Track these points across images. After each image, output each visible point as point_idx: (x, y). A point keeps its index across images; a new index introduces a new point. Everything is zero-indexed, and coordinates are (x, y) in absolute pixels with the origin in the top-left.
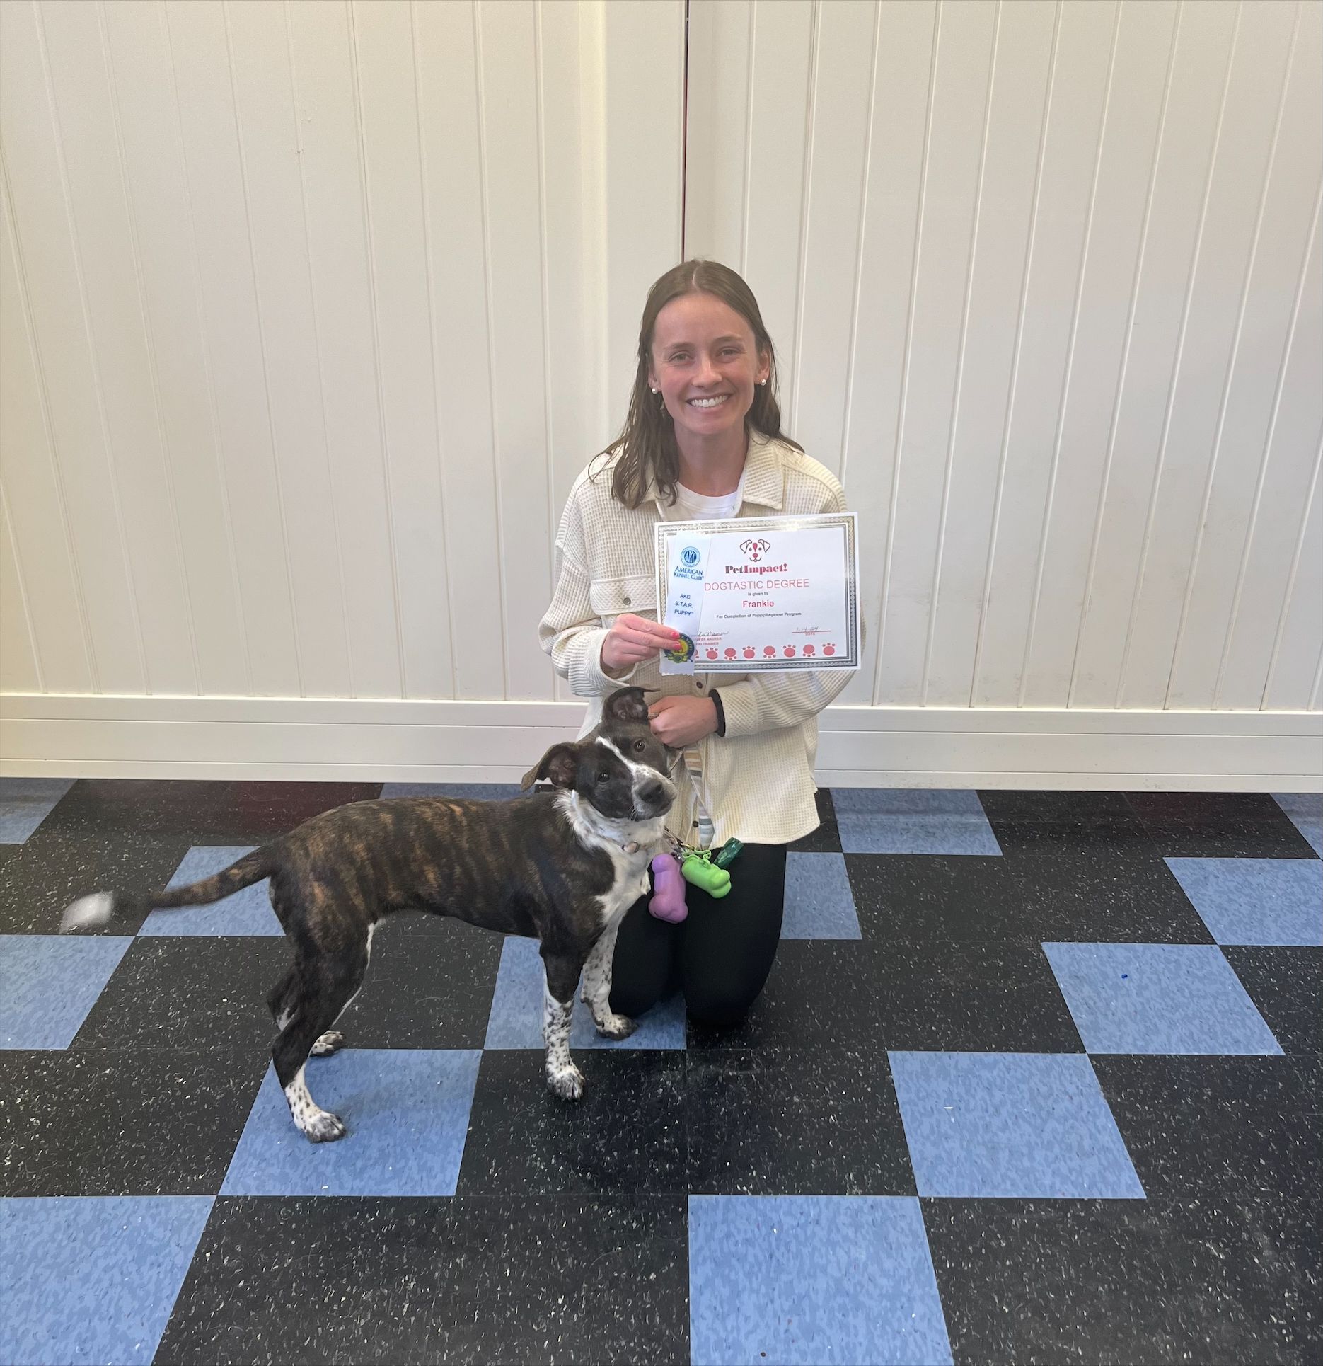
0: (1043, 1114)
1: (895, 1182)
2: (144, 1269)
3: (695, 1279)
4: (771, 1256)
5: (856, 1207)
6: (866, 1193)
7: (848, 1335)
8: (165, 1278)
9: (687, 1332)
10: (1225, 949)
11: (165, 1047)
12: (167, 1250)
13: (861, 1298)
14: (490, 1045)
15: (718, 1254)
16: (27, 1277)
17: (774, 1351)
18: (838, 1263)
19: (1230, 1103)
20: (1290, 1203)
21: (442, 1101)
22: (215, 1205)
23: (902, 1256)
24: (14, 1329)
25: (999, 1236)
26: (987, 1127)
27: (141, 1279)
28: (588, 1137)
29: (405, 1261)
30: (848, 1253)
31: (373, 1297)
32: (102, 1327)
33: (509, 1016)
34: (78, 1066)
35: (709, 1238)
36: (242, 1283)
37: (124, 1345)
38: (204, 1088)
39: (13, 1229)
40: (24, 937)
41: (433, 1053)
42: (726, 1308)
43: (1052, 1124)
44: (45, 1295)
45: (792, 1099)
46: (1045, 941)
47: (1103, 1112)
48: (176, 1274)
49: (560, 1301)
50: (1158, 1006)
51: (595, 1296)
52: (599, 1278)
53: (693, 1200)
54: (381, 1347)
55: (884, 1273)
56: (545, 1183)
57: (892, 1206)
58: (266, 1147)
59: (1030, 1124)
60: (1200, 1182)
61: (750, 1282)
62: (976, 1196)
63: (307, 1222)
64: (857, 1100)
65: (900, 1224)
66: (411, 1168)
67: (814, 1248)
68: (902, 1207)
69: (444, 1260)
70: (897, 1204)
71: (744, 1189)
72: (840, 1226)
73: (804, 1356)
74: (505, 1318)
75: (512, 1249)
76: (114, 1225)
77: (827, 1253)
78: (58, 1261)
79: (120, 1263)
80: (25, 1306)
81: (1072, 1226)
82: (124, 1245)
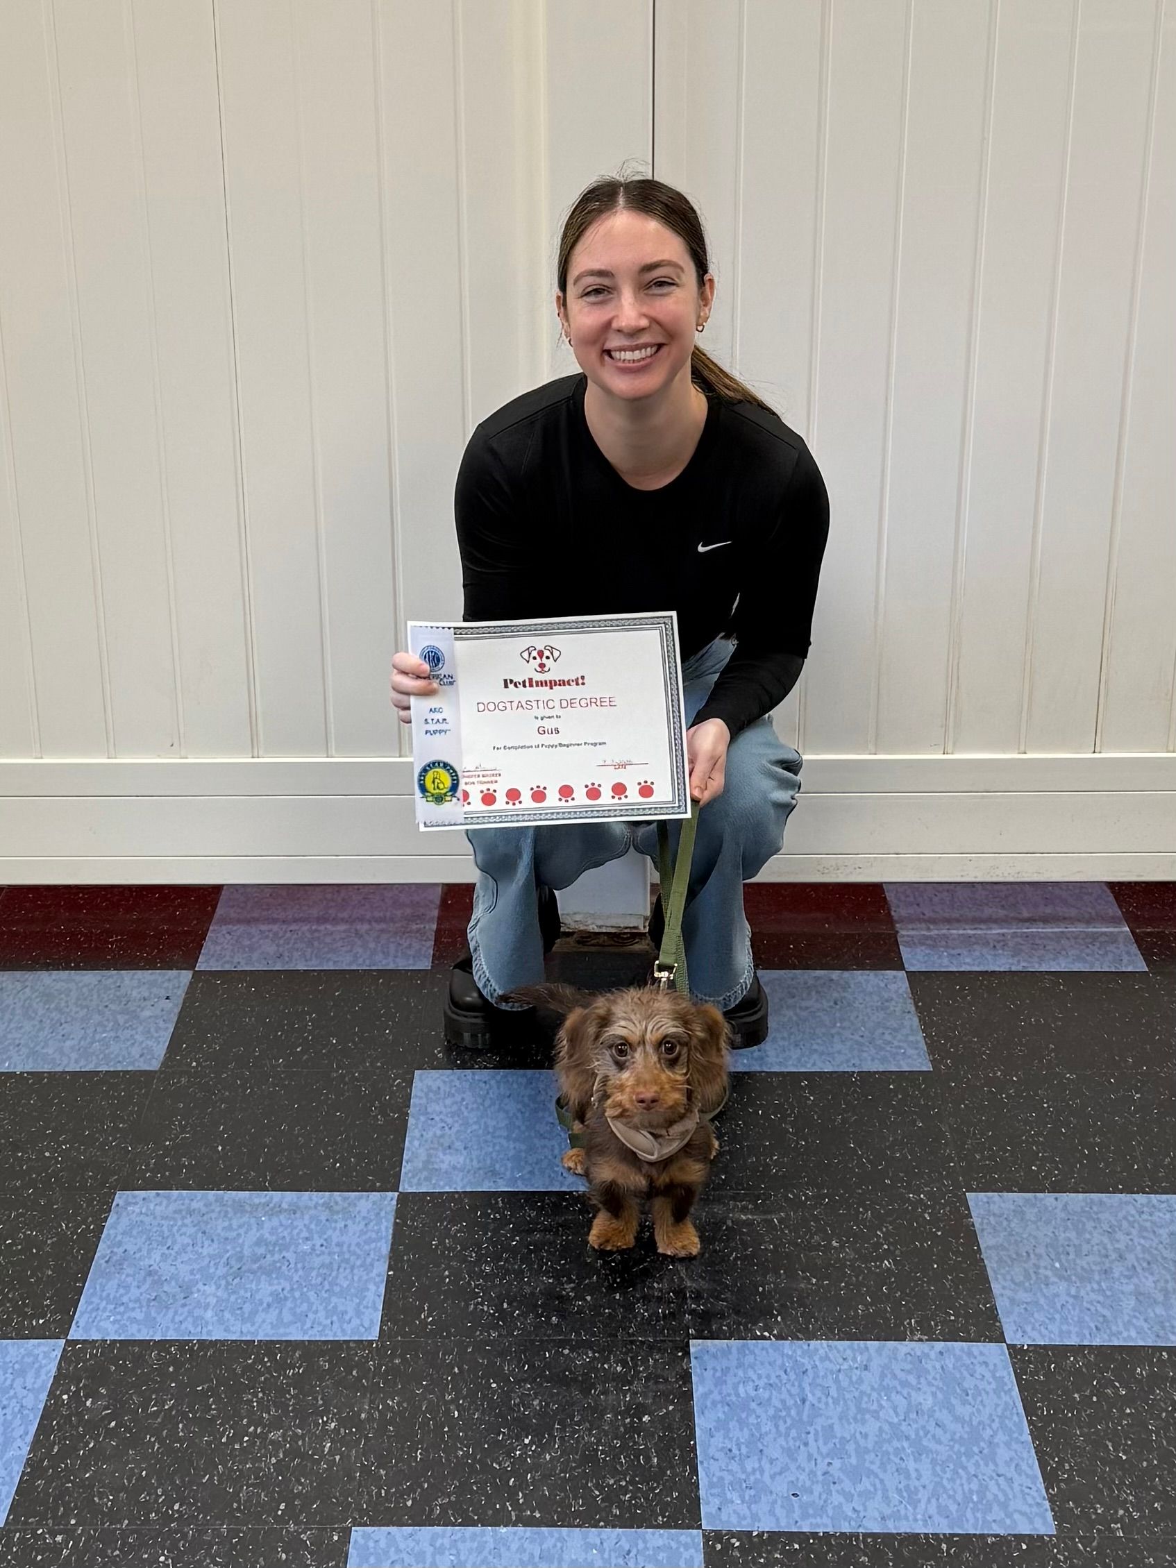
1: (974, 1329)
3: (703, 1422)
4: (804, 1401)
5: (919, 1353)
6: (933, 1339)
7: (908, 1478)
8: (15, 1417)
9: (695, 1471)
12: (12, 1393)
13: (925, 1442)
14: (405, 1187)
15: (733, 1398)
17: (810, 1491)
18: (895, 1408)
21: (350, 1245)
22: (64, 1350)
23: (982, 1401)
25: (1117, 1384)
26: (1106, 1272)
28: (551, 1281)
29: (321, 1402)
30: (908, 1398)
31: (284, 1435)
33: (429, 1156)
35: (721, 1383)
36: (113, 1424)
38: (28, 1233)
41: (331, 1196)
42: (744, 1450)
45: (829, 1243)
48: (28, 1415)
49: (527, 1441)
51: (571, 1437)
52: (576, 1419)
53: (695, 1345)
54: (301, 1484)
55: (957, 1419)
56: (496, 1327)
57: (970, 1354)
58: (121, 1292)
61: (777, 1426)
63: (187, 1366)
64: (922, 1245)
65: (980, 1370)
66: (316, 1312)
67: (862, 1393)
68: (981, 1354)
69: (371, 1402)
70: (976, 1352)
71: (766, 1334)
72: (898, 1372)
73: (849, 1497)
74: (457, 1457)
75: (459, 1391)
77: (880, 1398)
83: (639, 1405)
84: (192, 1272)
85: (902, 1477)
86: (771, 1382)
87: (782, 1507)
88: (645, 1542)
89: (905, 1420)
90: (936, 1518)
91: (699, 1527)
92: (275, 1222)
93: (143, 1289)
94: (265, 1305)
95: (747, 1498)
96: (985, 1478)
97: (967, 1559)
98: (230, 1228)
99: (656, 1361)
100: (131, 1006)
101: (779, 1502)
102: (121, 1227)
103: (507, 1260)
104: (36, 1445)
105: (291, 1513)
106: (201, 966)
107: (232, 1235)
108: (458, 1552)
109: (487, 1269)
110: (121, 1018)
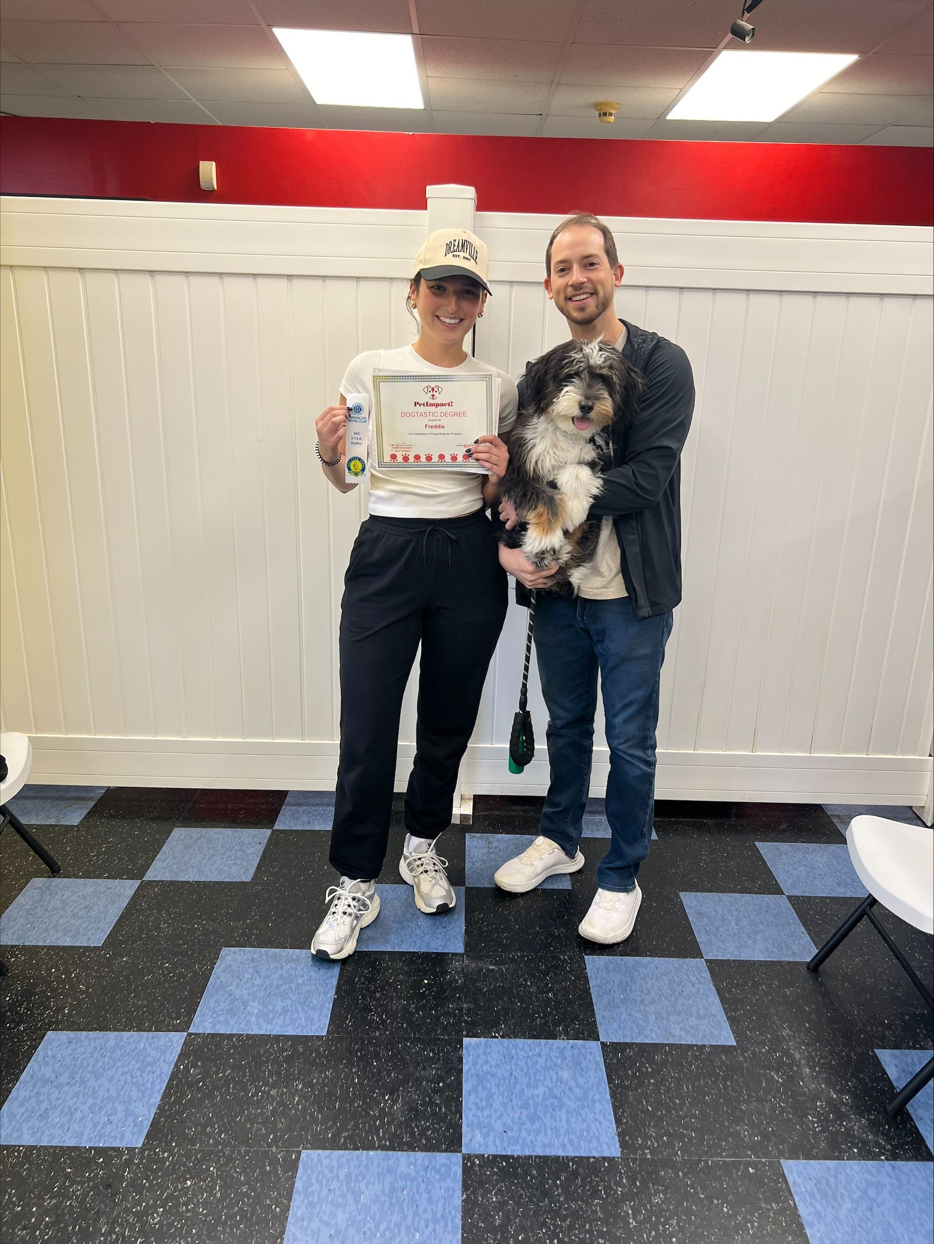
0: (676, 994)
1: (586, 1033)
2: (145, 1074)
3: (466, 1087)
4: (511, 1074)
5: (562, 1047)
6: (569, 1038)
7: (556, 1121)
8: (157, 1079)
9: (461, 1117)
10: (789, 898)
11: (159, 945)
12: (158, 1064)
13: (565, 1100)
15: (480, 1072)
16: (78, 1078)
17: (512, 1129)
18: (551, 1079)
19: (789, 990)
20: (823, 1050)
21: (320, 980)
22: (186, 1038)
23: (589, 1075)
24: (70, 1108)
25: (647, 1065)
26: (642, 1001)
27: (143, 1080)
28: (405, 1003)
29: (296, 1072)
30: (557, 1073)
31: (277, 1093)
32: (120, 1108)
34: (108, 956)
35: (475, 1063)
36: (201, 1084)
37: (133, 1118)
38: (181, 970)
39: (69, 1049)
40: (78, 880)
42: (484, 1103)
43: (681, 1000)
44: (87, 1088)
45: (526, 983)
46: (680, 891)
47: (712, 994)
48: (163, 1078)
49: (387, 1098)
50: (749, 931)
51: (407, 1095)
52: (410, 1085)
53: (465, 1041)
54: (282, 1123)
55: (578, 1085)
56: (379, 1029)
57: (584, 1047)
58: (216, 1005)
59: (668, 1000)
60: (769, 1036)
61: (499, 1089)
62: (634, 1041)
63: (239, 1049)
64: (565, 984)
65: (589, 1057)
66: (300, 1018)
67: (537, 1070)
68: (590, 1048)
69: (320, 1073)
70: (587, 1046)
71: (497, 1035)
72: (553, 1058)
73: (529, 1133)
74: (354, 1107)
75: (359, 1067)
76: (128, 1048)
77: (545, 1074)
78: (95, 1068)
79: (131, 1071)
80: (76, 1095)
81: (691, 1060)
82: (133, 1060)
83: (439, 1076)
84: (249, 994)
85: (553, 1120)
86: (497, 1062)
87: (499, 1139)
88: (436, 1161)
89: (555, 1086)
90: (569, 1147)
91: (461, 1152)
92: (289, 966)
93: (227, 1003)
94: (278, 1014)
95: (483, 1133)
96: (590, 1122)
98: (268, 969)
99: (448, 1050)
100: (244, 848)
101: (498, 1136)
102: (221, 968)
103: (387, 991)
104: (164, 1096)
105: (275, 1141)
106: (276, 827)
107: (269, 973)
108: (349, 1167)
109: (378, 995)
110: (239, 854)
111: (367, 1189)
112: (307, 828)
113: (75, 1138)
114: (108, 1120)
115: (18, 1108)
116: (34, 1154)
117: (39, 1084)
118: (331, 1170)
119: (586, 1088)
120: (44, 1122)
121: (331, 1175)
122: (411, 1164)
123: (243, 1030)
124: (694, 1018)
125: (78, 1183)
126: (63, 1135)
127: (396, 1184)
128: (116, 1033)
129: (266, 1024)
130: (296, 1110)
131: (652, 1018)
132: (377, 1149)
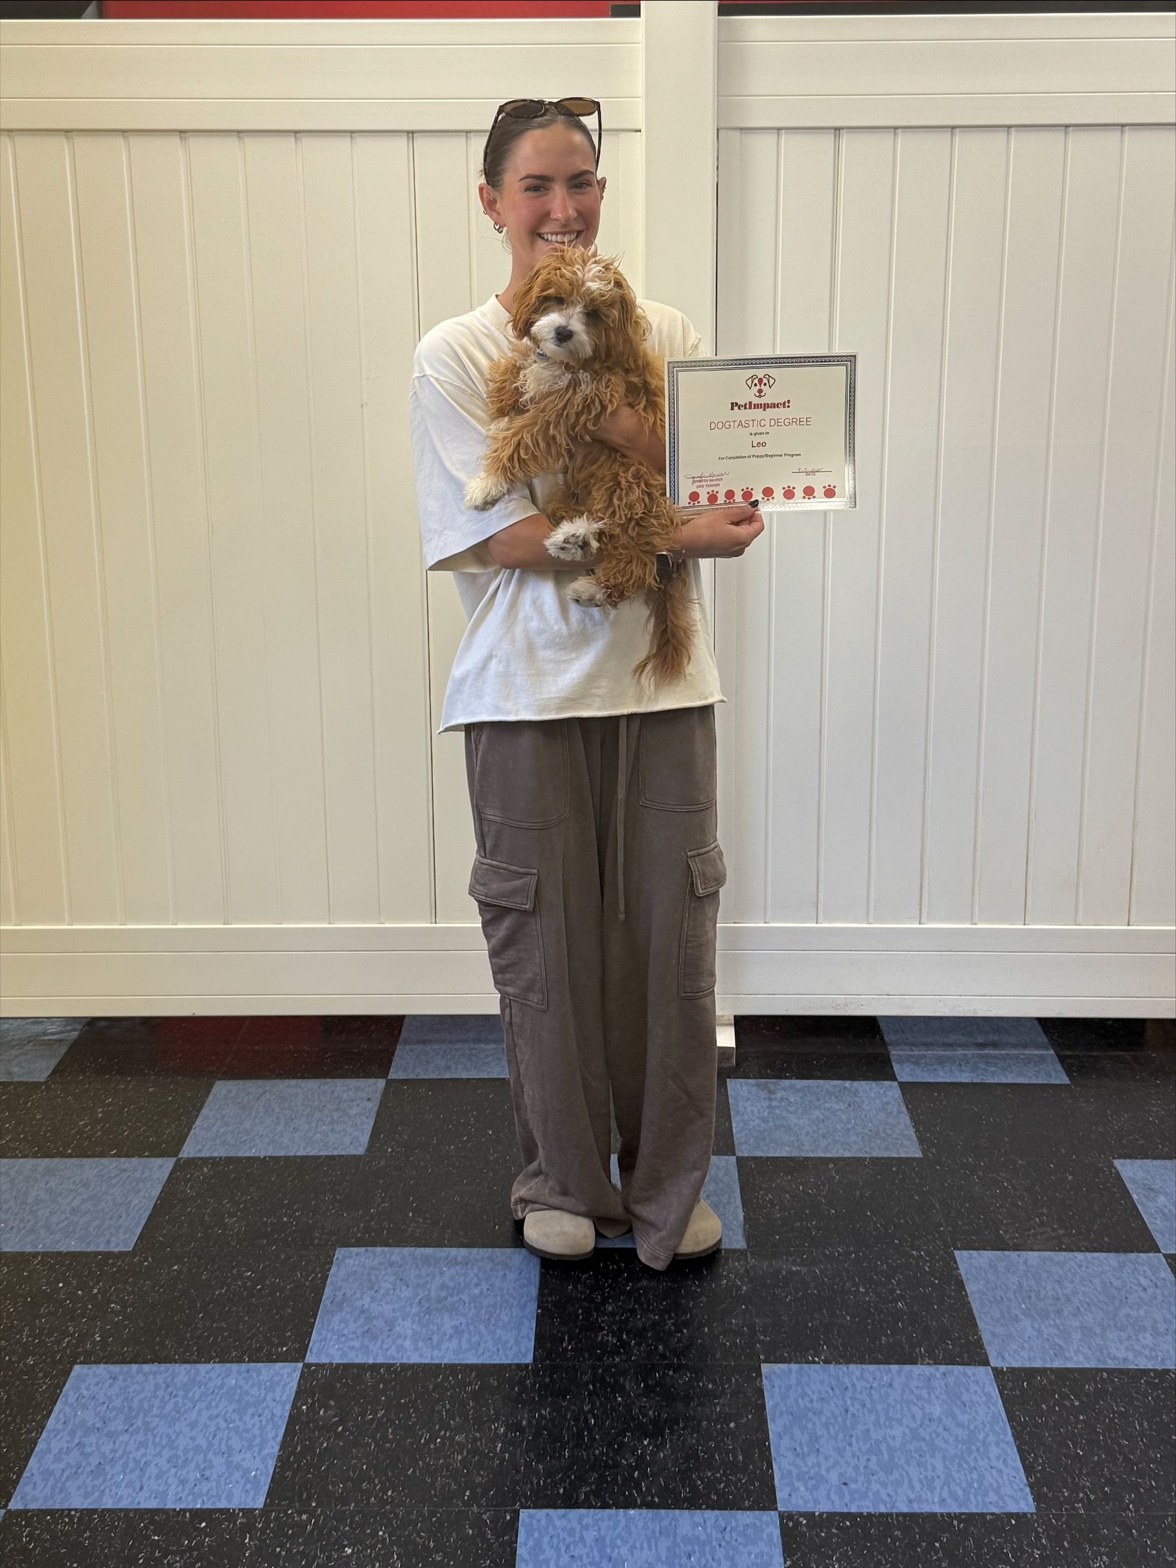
0: (1117, 1302)
1: (966, 1355)
2: (247, 1418)
3: (773, 1428)
4: (847, 1411)
5: (928, 1374)
6: (937, 1362)
7: (926, 1470)
8: (268, 1423)
9: (770, 1466)
11: (228, 1247)
12: (265, 1404)
13: (937, 1443)
15: (795, 1409)
16: (139, 1422)
17: (856, 1481)
18: (913, 1417)
21: (508, 1290)
22: (303, 1370)
23: (976, 1411)
24: (137, 1462)
25: (1073, 1397)
26: (1059, 1312)
28: (657, 1317)
29: (492, 1412)
30: (922, 1408)
31: (466, 1438)
32: (218, 1461)
34: (146, 1263)
35: (784, 1397)
36: (340, 1428)
37: (241, 1473)
38: (273, 1280)
39: (116, 1387)
42: (806, 1448)
43: (1125, 1310)
44: (158, 1436)
45: (858, 1289)
46: (1114, 1158)
48: (277, 1422)
49: (646, 1443)
51: (678, 1439)
52: (681, 1425)
53: (765, 1368)
54: (481, 1476)
55: (959, 1425)
56: (618, 1354)
57: (965, 1374)
58: (343, 1325)
59: (1102, 1310)
61: (828, 1430)
62: (1048, 1366)
63: (394, 1383)
64: (925, 1291)
65: (973, 1387)
66: (486, 1342)
67: (889, 1405)
68: (975, 1375)
69: (531, 1412)
70: (970, 1373)
71: (816, 1359)
72: (914, 1389)
73: (884, 1485)
74: (594, 1455)
75: (593, 1403)
76: (211, 1385)
77: (902, 1408)
78: (165, 1411)
79: (223, 1413)
80: (143, 1444)
81: (1146, 1390)
82: (223, 1400)
83: (726, 1414)
84: (394, 1310)
85: (922, 1470)
86: (822, 1396)
87: (836, 1493)
88: (737, 1521)
89: (921, 1425)
90: (949, 1501)
91: (776, 1509)
92: (453, 1271)
93: (358, 1324)
94: (448, 1336)
95: (810, 1486)
96: (982, 1469)
97: (972, 1532)
98: (419, 1277)
99: (737, 1380)
100: (343, 1106)
101: (833, 1489)
102: (340, 1277)
103: (624, 1301)
104: (284, 1445)
105: (475, 1498)
106: (392, 1075)
107: (422, 1281)
108: (600, 1529)
109: (610, 1309)
110: (336, 1115)
111: (632, 1555)
112: (448, 1076)
113: (155, 1498)
114: (203, 1476)
115: (54, 1462)
116: (95, 1519)
117: (79, 1433)
118: (571, 1532)
119: (972, 1428)
120: (101, 1480)
121: (572, 1539)
122: (699, 1524)
123: (394, 1358)
124: (1148, 1335)
125: (174, 1553)
126: (134, 1495)
127: (677, 1550)
128: (188, 1366)
129: (430, 1350)
130: (502, 1460)
131: (1077, 1336)
132: (640, 1507)
